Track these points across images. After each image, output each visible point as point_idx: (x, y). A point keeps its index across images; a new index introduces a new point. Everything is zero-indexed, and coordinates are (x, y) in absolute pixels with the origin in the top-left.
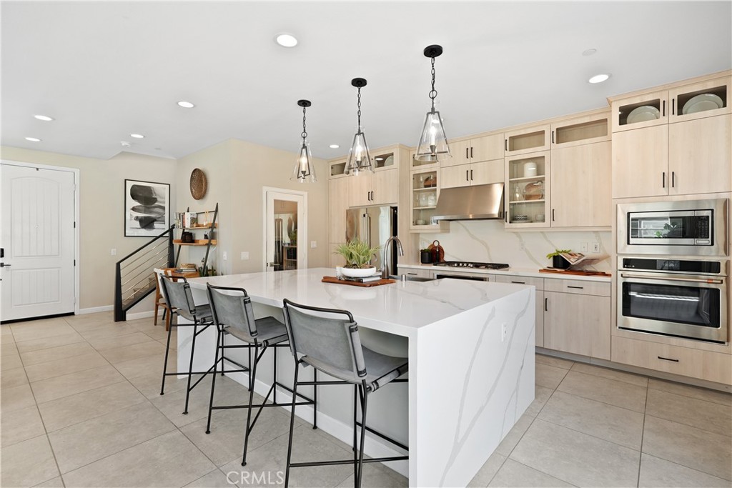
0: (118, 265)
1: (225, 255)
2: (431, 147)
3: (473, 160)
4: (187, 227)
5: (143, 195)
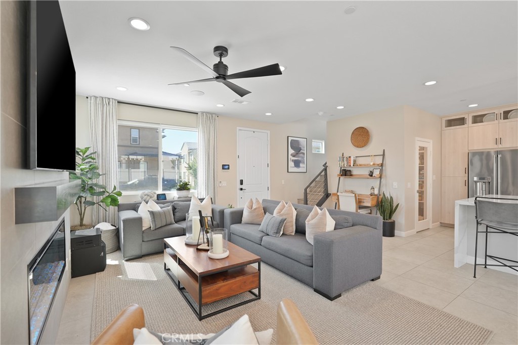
0: (306, 190)
4: (352, 165)
5: (296, 146)
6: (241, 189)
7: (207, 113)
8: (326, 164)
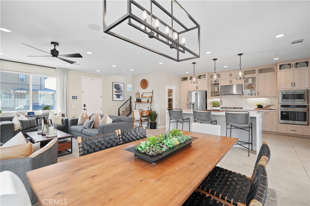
0: (119, 109)
1: (157, 105)
2: (240, 78)
3: (232, 77)
4: (140, 97)
5: (117, 87)
6: (85, 109)
7: (62, 68)
8: (131, 96)
